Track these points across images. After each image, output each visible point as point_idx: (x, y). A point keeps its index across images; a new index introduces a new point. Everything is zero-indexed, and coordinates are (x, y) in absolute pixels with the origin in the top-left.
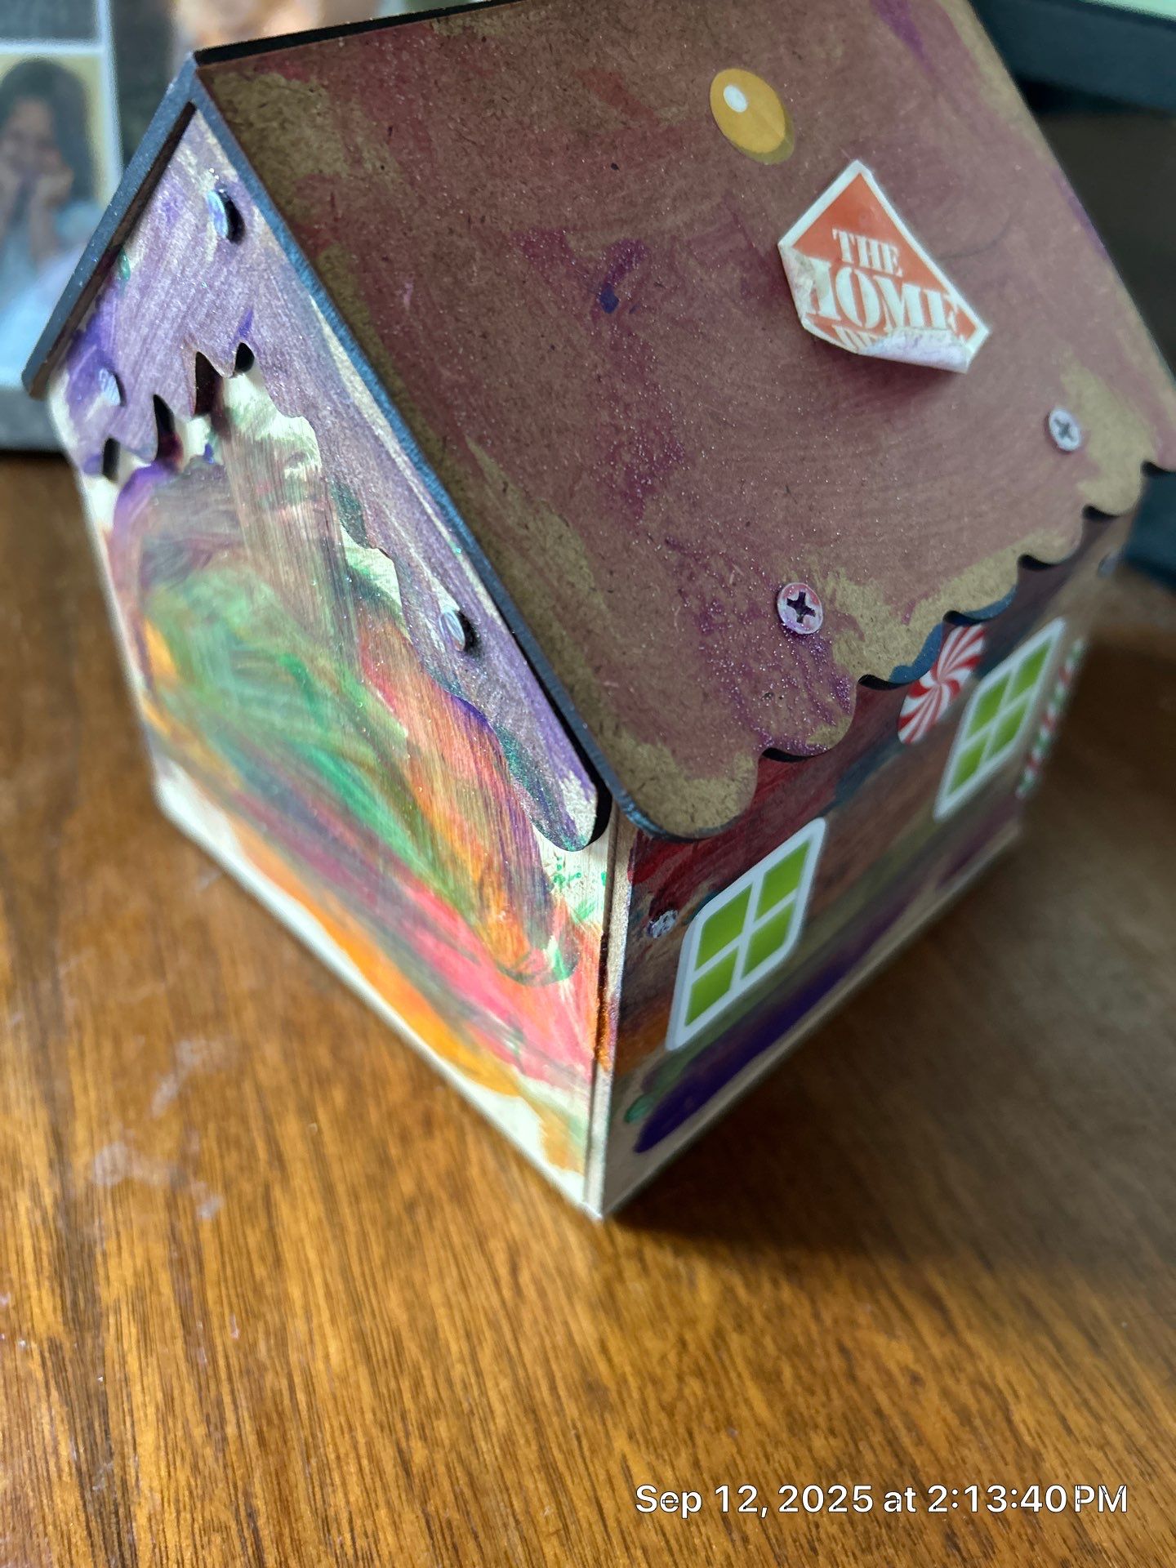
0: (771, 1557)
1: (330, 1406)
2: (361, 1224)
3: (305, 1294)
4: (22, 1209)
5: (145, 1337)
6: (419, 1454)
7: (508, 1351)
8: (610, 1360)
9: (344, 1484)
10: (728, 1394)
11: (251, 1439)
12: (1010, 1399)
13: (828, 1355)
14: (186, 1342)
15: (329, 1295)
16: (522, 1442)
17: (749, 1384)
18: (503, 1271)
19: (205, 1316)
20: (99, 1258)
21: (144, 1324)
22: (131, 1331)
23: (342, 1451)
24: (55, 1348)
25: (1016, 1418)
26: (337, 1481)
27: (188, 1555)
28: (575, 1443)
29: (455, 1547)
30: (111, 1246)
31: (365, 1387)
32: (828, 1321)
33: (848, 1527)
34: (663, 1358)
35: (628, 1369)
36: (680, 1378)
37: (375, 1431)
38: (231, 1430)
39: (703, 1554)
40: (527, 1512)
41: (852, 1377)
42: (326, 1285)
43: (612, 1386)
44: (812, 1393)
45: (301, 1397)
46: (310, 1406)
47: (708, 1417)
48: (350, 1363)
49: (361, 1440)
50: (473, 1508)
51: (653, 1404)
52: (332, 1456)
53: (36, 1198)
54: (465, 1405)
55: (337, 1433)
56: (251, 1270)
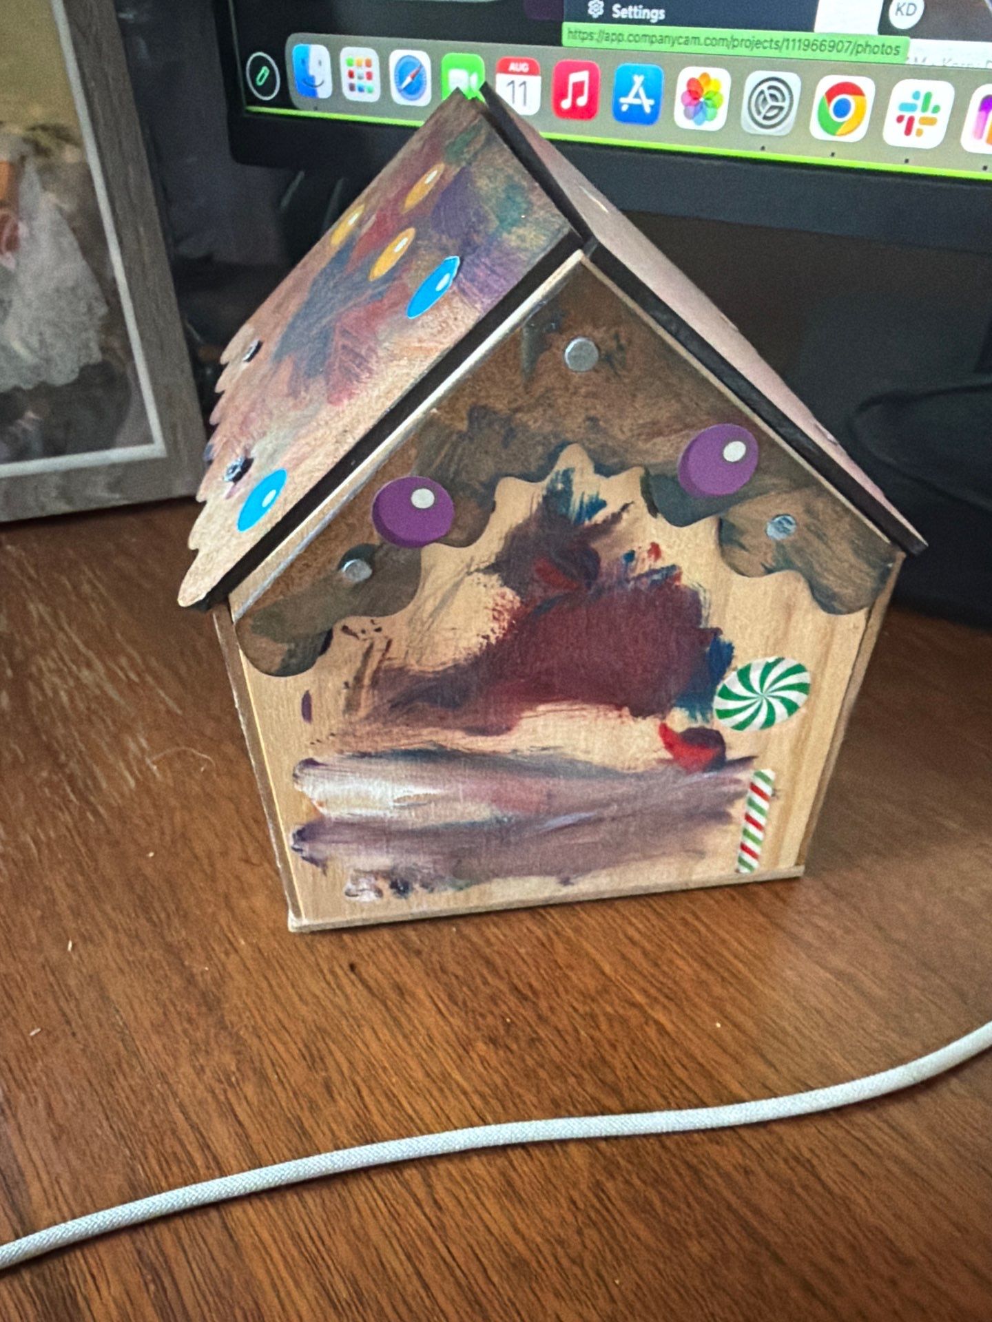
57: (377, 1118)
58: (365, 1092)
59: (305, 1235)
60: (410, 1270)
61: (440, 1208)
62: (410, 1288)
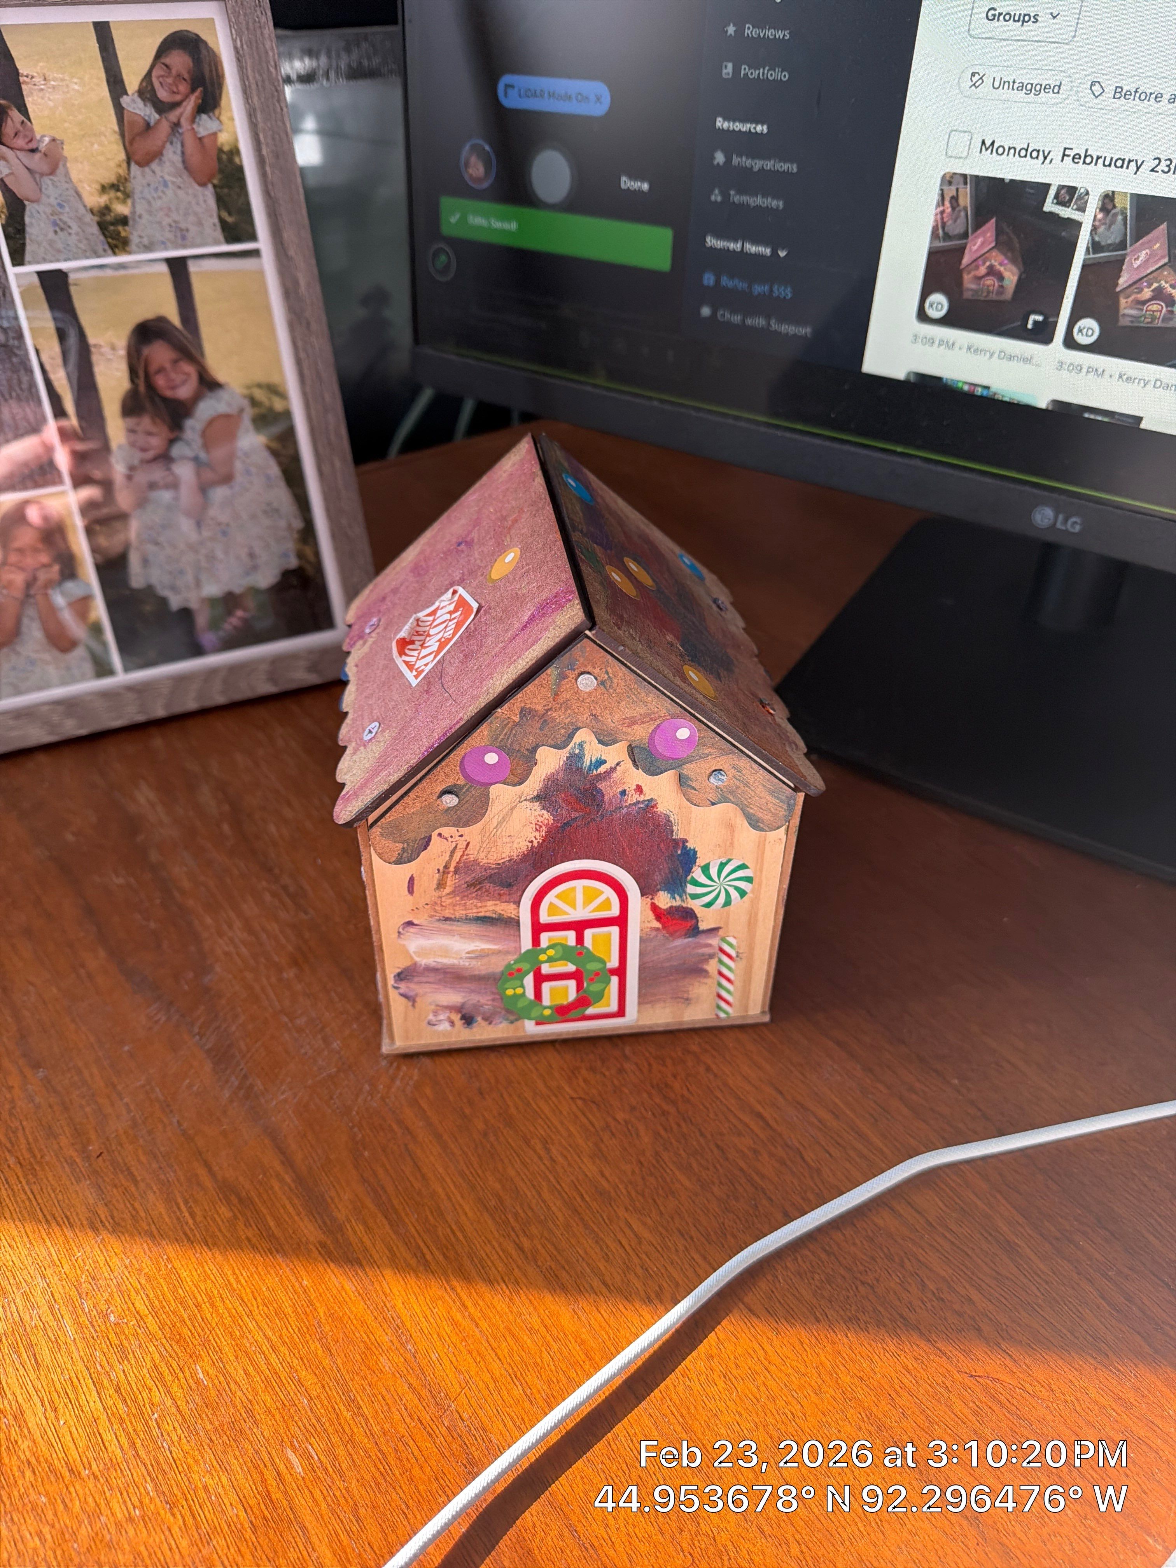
0: (706, 1242)
1: (476, 1234)
2: (461, 1149)
3: (444, 1189)
4: (277, 1188)
5: (368, 1228)
6: (526, 1243)
7: (556, 1189)
8: (607, 1180)
9: (494, 1265)
10: (668, 1180)
11: (441, 1258)
12: (801, 1149)
13: (712, 1151)
14: (391, 1225)
15: (456, 1186)
16: (575, 1225)
17: (677, 1173)
18: (542, 1153)
19: (396, 1211)
20: (329, 1200)
21: (365, 1224)
22: (360, 1228)
23: (488, 1251)
24: (323, 1245)
25: (806, 1157)
26: (490, 1264)
27: (428, 1313)
28: (601, 1219)
29: (556, 1276)
30: (333, 1193)
31: (490, 1222)
32: (709, 1137)
33: (738, 1221)
34: (633, 1172)
35: (617, 1181)
36: (643, 1179)
37: (502, 1240)
38: (429, 1257)
39: (673, 1249)
40: (586, 1252)
41: (727, 1159)
42: (454, 1182)
43: (612, 1191)
44: (708, 1169)
45: (459, 1234)
46: (465, 1237)
47: (661, 1192)
48: (478, 1214)
49: (496, 1246)
50: (559, 1258)
51: (633, 1194)
52: (484, 1255)
53: (281, 1180)
54: (543, 1217)
55: (483, 1244)
56: (412, 1186)
57: (513, 1110)
58: (505, 1095)
59: (467, 1172)
60: (534, 1193)
61: (554, 1161)
62: (534, 1201)
